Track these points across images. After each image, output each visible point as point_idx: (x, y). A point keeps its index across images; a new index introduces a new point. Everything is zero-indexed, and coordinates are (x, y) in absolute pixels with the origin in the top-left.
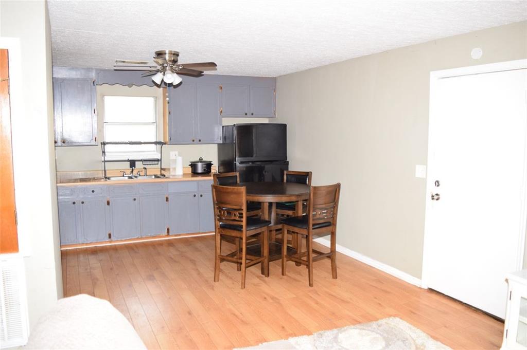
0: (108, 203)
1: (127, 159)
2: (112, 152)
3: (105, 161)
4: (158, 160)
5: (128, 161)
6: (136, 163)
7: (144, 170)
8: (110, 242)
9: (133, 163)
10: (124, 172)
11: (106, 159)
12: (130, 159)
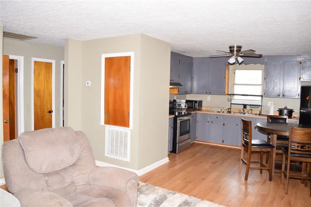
0: (224, 125)
1: (242, 104)
2: (237, 99)
3: (231, 104)
4: (259, 106)
5: (243, 104)
6: (247, 106)
7: (251, 110)
8: (222, 144)
9: (245, 106)
10: (240, 110)
11: (232, 103)
12: (244, 104)
